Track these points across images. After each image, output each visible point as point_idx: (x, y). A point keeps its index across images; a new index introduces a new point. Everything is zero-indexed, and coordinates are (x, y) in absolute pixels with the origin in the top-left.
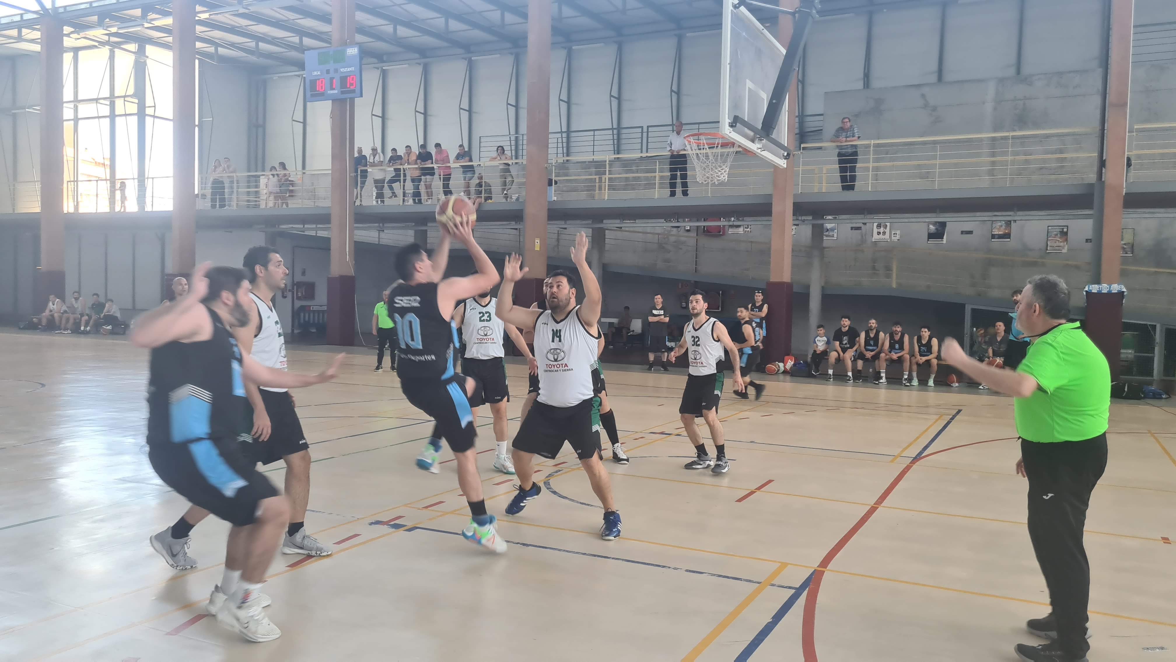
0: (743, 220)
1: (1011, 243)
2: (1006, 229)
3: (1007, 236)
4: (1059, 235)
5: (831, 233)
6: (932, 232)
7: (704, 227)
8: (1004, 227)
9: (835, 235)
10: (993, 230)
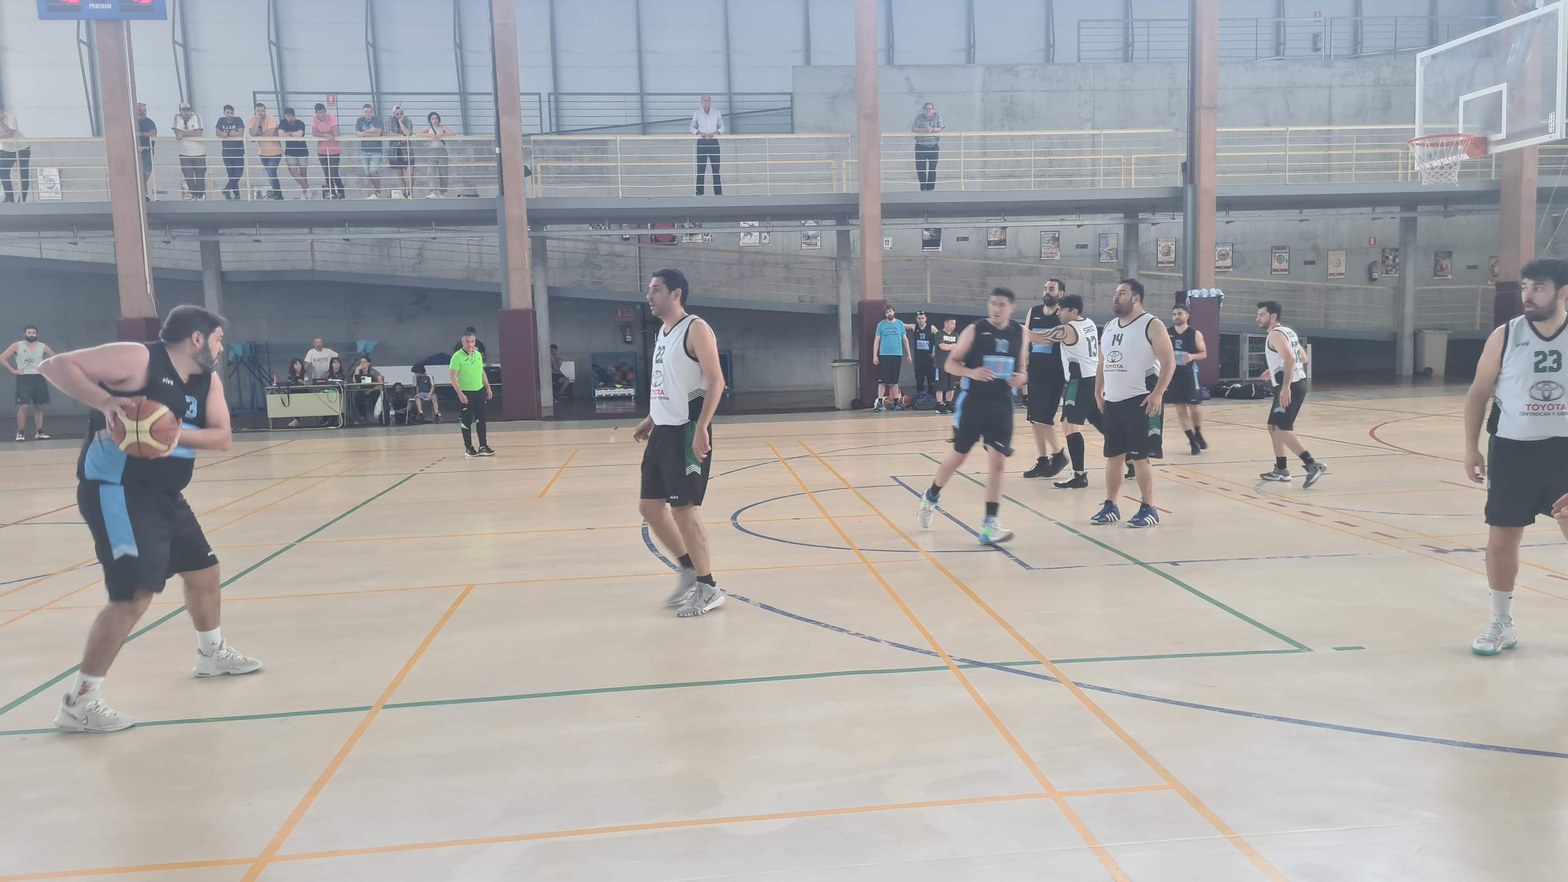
0: (700, 227)
1: (1008, 250)
2: (1001, 235)
3: (1002, 242)
4: (1051, 242)
5: (813, 241)
6: (926, 239)
7: (652, 235)
8: (999, 233)
9: (819, 243)
10: (989, 236)
